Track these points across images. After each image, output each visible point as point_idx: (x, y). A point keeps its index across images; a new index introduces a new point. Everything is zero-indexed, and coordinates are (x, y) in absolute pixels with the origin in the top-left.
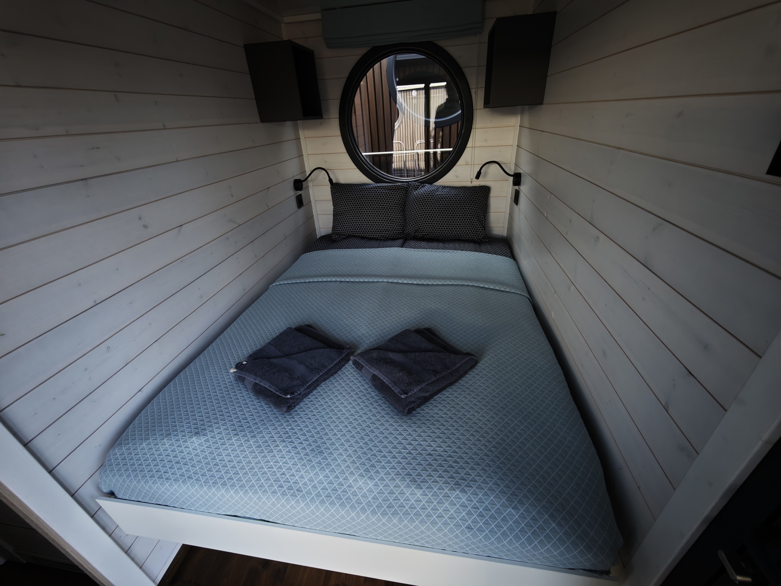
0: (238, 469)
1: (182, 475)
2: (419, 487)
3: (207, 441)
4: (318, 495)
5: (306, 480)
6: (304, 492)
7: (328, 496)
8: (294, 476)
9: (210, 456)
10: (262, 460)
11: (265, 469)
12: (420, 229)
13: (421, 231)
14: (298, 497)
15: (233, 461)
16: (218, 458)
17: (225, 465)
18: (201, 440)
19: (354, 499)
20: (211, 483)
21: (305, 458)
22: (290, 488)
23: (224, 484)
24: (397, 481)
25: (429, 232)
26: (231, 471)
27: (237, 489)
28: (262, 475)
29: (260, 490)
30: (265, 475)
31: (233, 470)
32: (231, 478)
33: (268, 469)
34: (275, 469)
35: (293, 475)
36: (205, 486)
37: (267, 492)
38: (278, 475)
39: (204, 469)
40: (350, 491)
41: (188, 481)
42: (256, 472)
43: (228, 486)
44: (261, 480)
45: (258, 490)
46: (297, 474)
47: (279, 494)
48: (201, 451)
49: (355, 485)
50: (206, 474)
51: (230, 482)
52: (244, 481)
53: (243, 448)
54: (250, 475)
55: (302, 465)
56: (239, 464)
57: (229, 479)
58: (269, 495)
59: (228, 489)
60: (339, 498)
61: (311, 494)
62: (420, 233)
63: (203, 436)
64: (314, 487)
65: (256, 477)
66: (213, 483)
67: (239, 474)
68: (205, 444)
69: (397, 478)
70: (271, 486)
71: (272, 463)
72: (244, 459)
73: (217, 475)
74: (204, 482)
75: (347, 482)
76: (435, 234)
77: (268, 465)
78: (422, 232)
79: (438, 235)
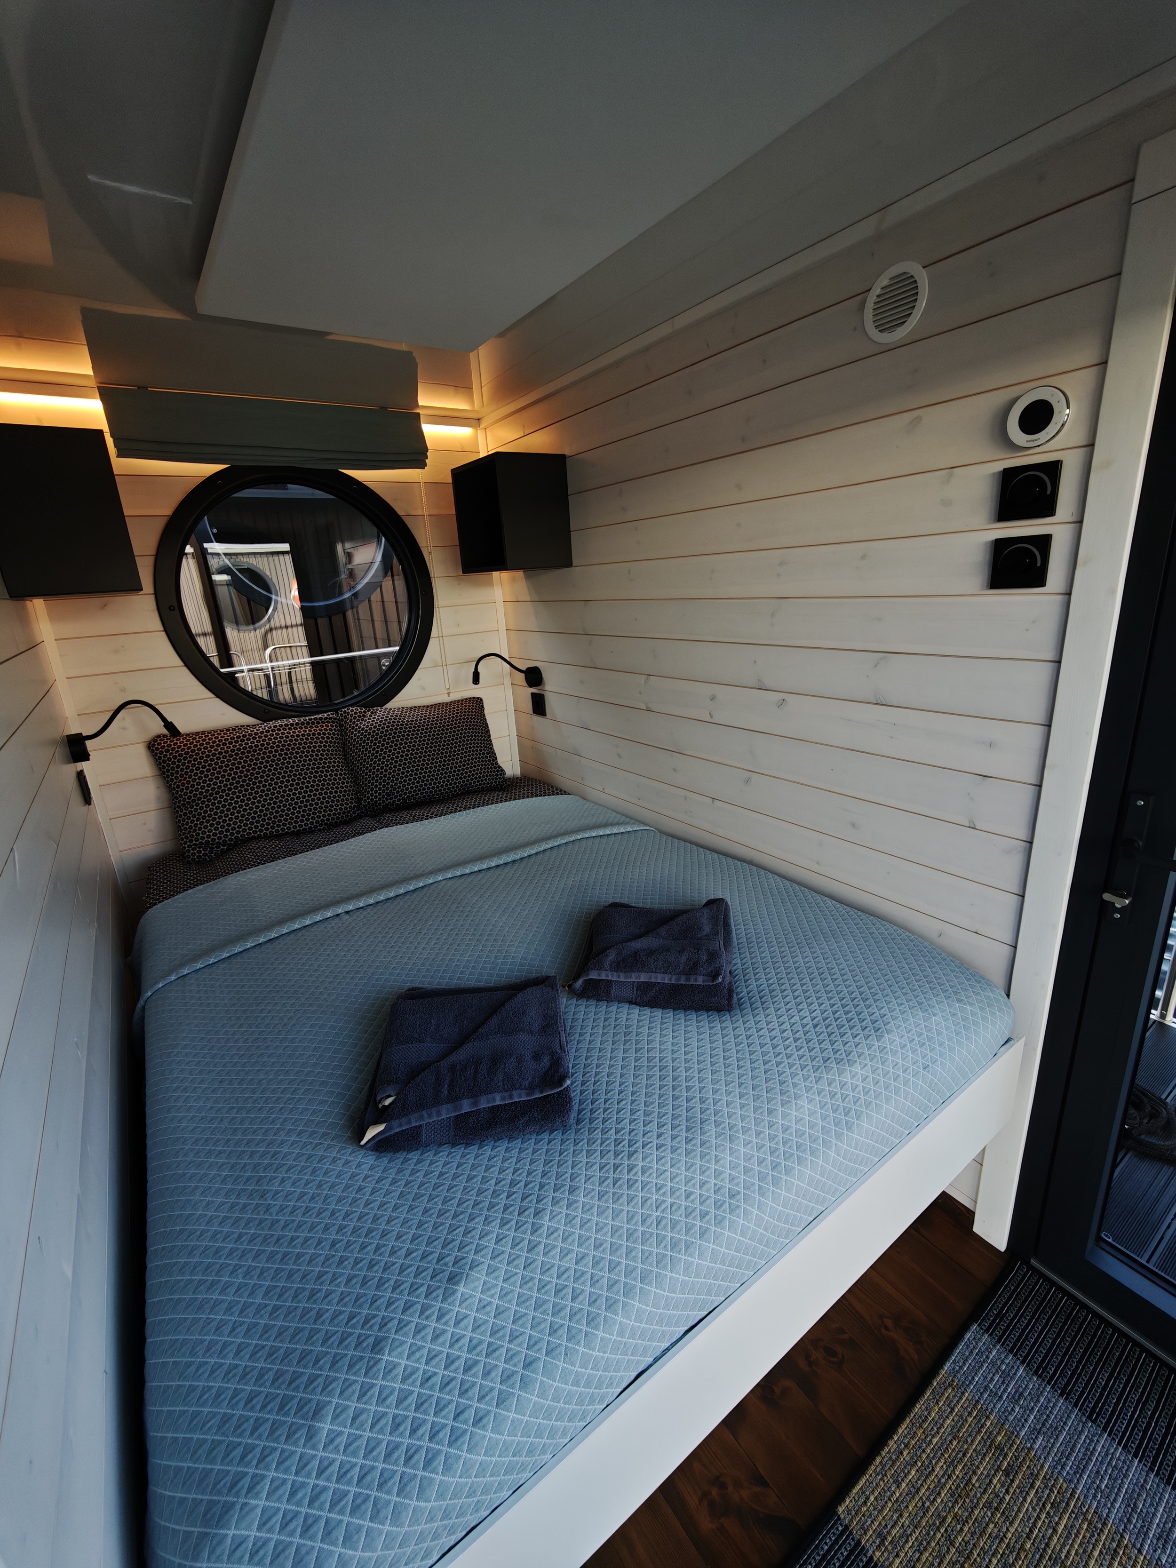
0: (608, 1257)
1: (506, 1378)
2: (851, 1063)
3: (491, 1271)
4: (762, 1177)
5: (728, 1171)
6: (742, 1190)
7: (775, 1167)
8: (706, 1182)
9: (530, 1289)
10: (633, 1207)
11: (655, 1214)
12: (395, 789)
13: (398, 792)
14: (743, 1205)
15: (585, 1256)
16: (551, 1276)
17: (579, 1273)
18: (478, 1279)
19: (805, 1140)
20: (584, 1328)
21: (694, 1145)
22: (718, 1205)
23: (611, 1305)
24: (824, 1075)
25: (415, 791)
26: (600, 1271)
27: (641, 1289)
28: (660, 1227)
29: (679, 1252)
30: (663, 1223)
31: (603, 1268)
32: (612, 1285)
33: (660, 1209)
34: (669, 1200)
35: (703, 1184)
36: (578, 1343)
37: (693, 1243)
38: (683, 1203)
39: (545, 1320)
40: (791, 1135)
41: (533, 1372)
42: (643, 1233)
43: (622, 1298)
44: (665, 1236)
45: (675, 1255)
46: (708, 1177)
47: (713, 1228)
48: (500, 1298)
49: (789, 1121)
50: (557, 1323)
51: (619, 1291)
52: (640, 1266)
53: (578, 1220)
54: (640, 1247)
55: (702, 1158)
56: (601, 1249)
57: (610, 1287)
58: (700, 1245)
59: (625, 1305)
60: (787, 1157)
61: (753, 1184)
62: (396, 797)
63: (475, 1269)
64: (747, 1171)
65: (651, 1240)
66: (588, 1323)
67: (619, 1263)
68: (496, 1278)
69: (821, 1073)
70: (689, 1229)
71: (655, 1197)
72: (600, 1233)
73: (582, 1303)
74: (569, 1340)
75: (778, 1128)
76: (426, 793)
77: (652, 1204)
78: (401, 795)
79: (431, 792)
